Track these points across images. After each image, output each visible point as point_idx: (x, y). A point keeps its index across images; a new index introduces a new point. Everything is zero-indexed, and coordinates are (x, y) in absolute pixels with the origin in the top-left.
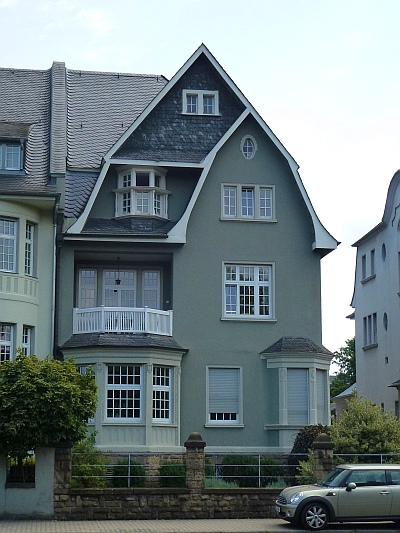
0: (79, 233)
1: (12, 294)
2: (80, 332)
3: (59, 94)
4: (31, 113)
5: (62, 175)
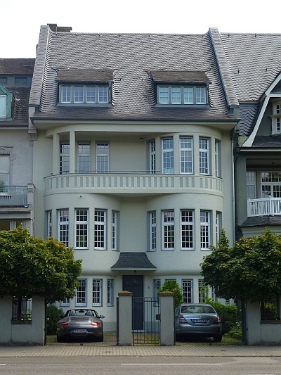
0: (250, 146)
1: (208, 190)
2: (253, 215)
3: (219, 50)
4: (202, 64)
5: (237, 107)
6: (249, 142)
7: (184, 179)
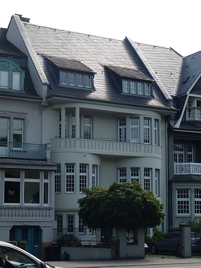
0: (179, 128)
6: (178, 125)
7: (147, 147)
